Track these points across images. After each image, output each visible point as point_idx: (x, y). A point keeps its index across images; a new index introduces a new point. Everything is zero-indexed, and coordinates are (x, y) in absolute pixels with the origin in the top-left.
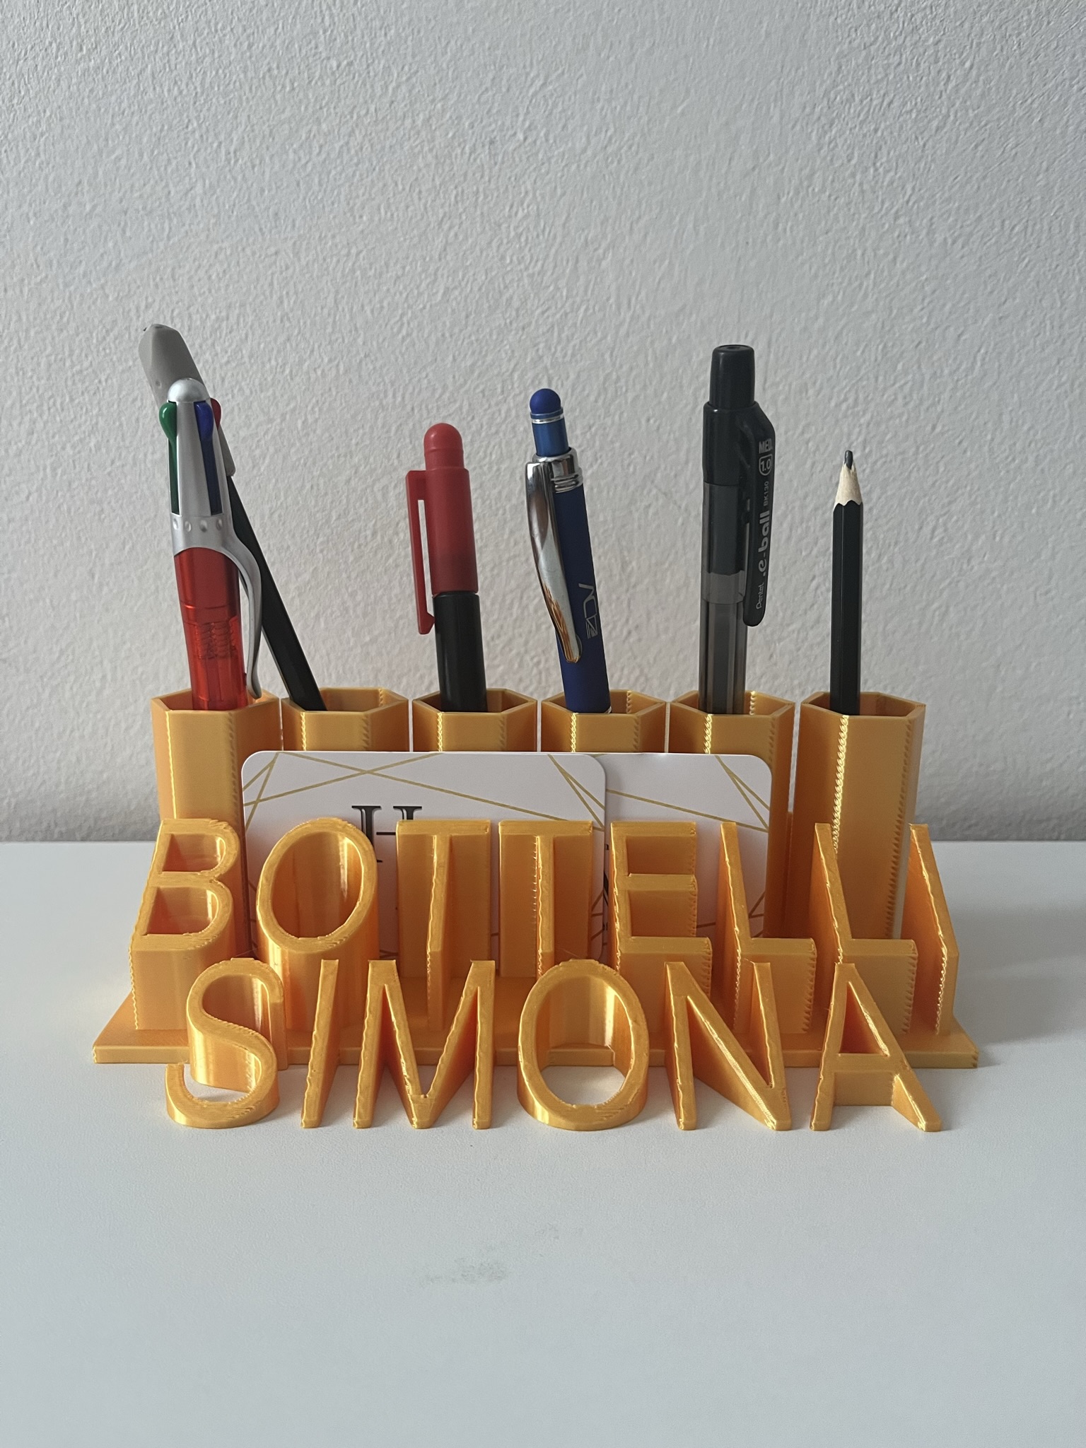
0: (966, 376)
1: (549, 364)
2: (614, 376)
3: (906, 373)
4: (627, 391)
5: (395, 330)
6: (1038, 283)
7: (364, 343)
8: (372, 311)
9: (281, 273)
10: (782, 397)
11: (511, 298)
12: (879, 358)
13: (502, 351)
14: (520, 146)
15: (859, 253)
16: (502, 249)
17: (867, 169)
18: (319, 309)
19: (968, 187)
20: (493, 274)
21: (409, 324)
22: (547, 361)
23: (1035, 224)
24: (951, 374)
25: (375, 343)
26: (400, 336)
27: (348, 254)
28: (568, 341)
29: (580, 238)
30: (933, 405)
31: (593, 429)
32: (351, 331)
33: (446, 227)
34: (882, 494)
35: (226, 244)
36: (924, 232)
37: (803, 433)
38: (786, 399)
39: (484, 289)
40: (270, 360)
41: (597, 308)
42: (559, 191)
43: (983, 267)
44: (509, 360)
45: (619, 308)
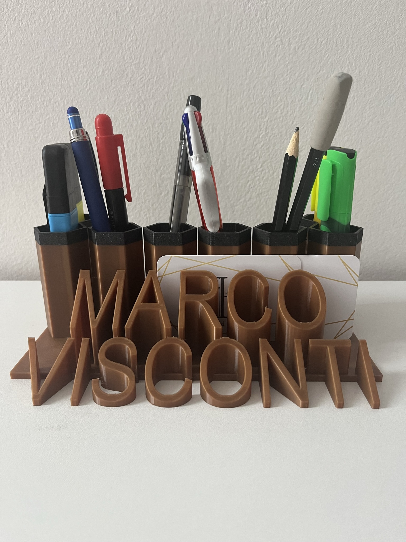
0: (305, 102)
1: (144, 100)
2: (169, 104)
3: (281, 100)
4: (174, 110)
5: (85, 87)
6: (332, 64)
7: (73, 92)
8: (75, 79)
9: (40, 65)
10: (233, 111)
11: (128, 73)
12: (271, 95)
13: (126, 95)
14: (128, 13)
15: (262, 53)
16: (123, 54)
17: (263, 19)
18: (55, 79)
19: (304, 25)
20: (121, 64)
21: (90, 84)
22: (143, 98)
23: (330, 41)
24: (299, 101)
25: (77, 92)
26: (87, 89)
27: (65, 57)
28: (151, 90)
29: (153, 49)
30: (292, 113)
31: (162, 125)
32: (68, 87)
33: (101, 45)
34: (273, 149)
35: (20, 55)
36: (287, 44)
37: (242, 125)
38: (235, 112)
39: (117, 70)
40: (38, 100)
41: (161, 77)
42: (144, 31)
43: (310, 58)
44: (129, 98)
45: (169, 77)
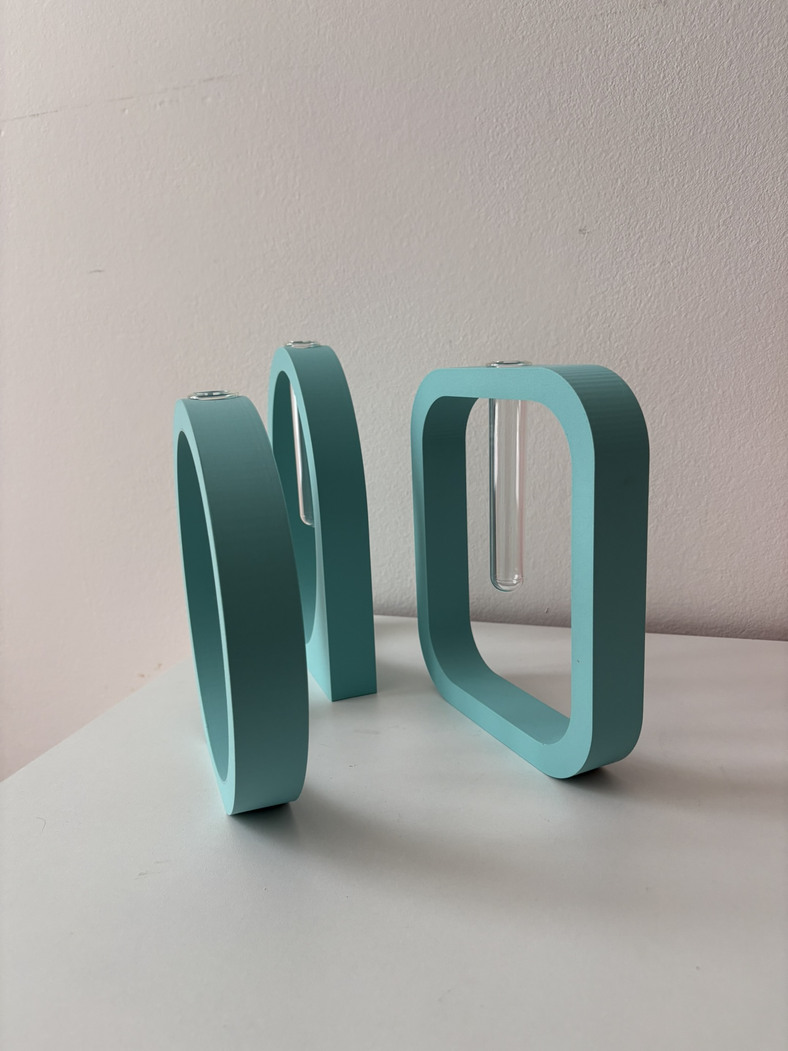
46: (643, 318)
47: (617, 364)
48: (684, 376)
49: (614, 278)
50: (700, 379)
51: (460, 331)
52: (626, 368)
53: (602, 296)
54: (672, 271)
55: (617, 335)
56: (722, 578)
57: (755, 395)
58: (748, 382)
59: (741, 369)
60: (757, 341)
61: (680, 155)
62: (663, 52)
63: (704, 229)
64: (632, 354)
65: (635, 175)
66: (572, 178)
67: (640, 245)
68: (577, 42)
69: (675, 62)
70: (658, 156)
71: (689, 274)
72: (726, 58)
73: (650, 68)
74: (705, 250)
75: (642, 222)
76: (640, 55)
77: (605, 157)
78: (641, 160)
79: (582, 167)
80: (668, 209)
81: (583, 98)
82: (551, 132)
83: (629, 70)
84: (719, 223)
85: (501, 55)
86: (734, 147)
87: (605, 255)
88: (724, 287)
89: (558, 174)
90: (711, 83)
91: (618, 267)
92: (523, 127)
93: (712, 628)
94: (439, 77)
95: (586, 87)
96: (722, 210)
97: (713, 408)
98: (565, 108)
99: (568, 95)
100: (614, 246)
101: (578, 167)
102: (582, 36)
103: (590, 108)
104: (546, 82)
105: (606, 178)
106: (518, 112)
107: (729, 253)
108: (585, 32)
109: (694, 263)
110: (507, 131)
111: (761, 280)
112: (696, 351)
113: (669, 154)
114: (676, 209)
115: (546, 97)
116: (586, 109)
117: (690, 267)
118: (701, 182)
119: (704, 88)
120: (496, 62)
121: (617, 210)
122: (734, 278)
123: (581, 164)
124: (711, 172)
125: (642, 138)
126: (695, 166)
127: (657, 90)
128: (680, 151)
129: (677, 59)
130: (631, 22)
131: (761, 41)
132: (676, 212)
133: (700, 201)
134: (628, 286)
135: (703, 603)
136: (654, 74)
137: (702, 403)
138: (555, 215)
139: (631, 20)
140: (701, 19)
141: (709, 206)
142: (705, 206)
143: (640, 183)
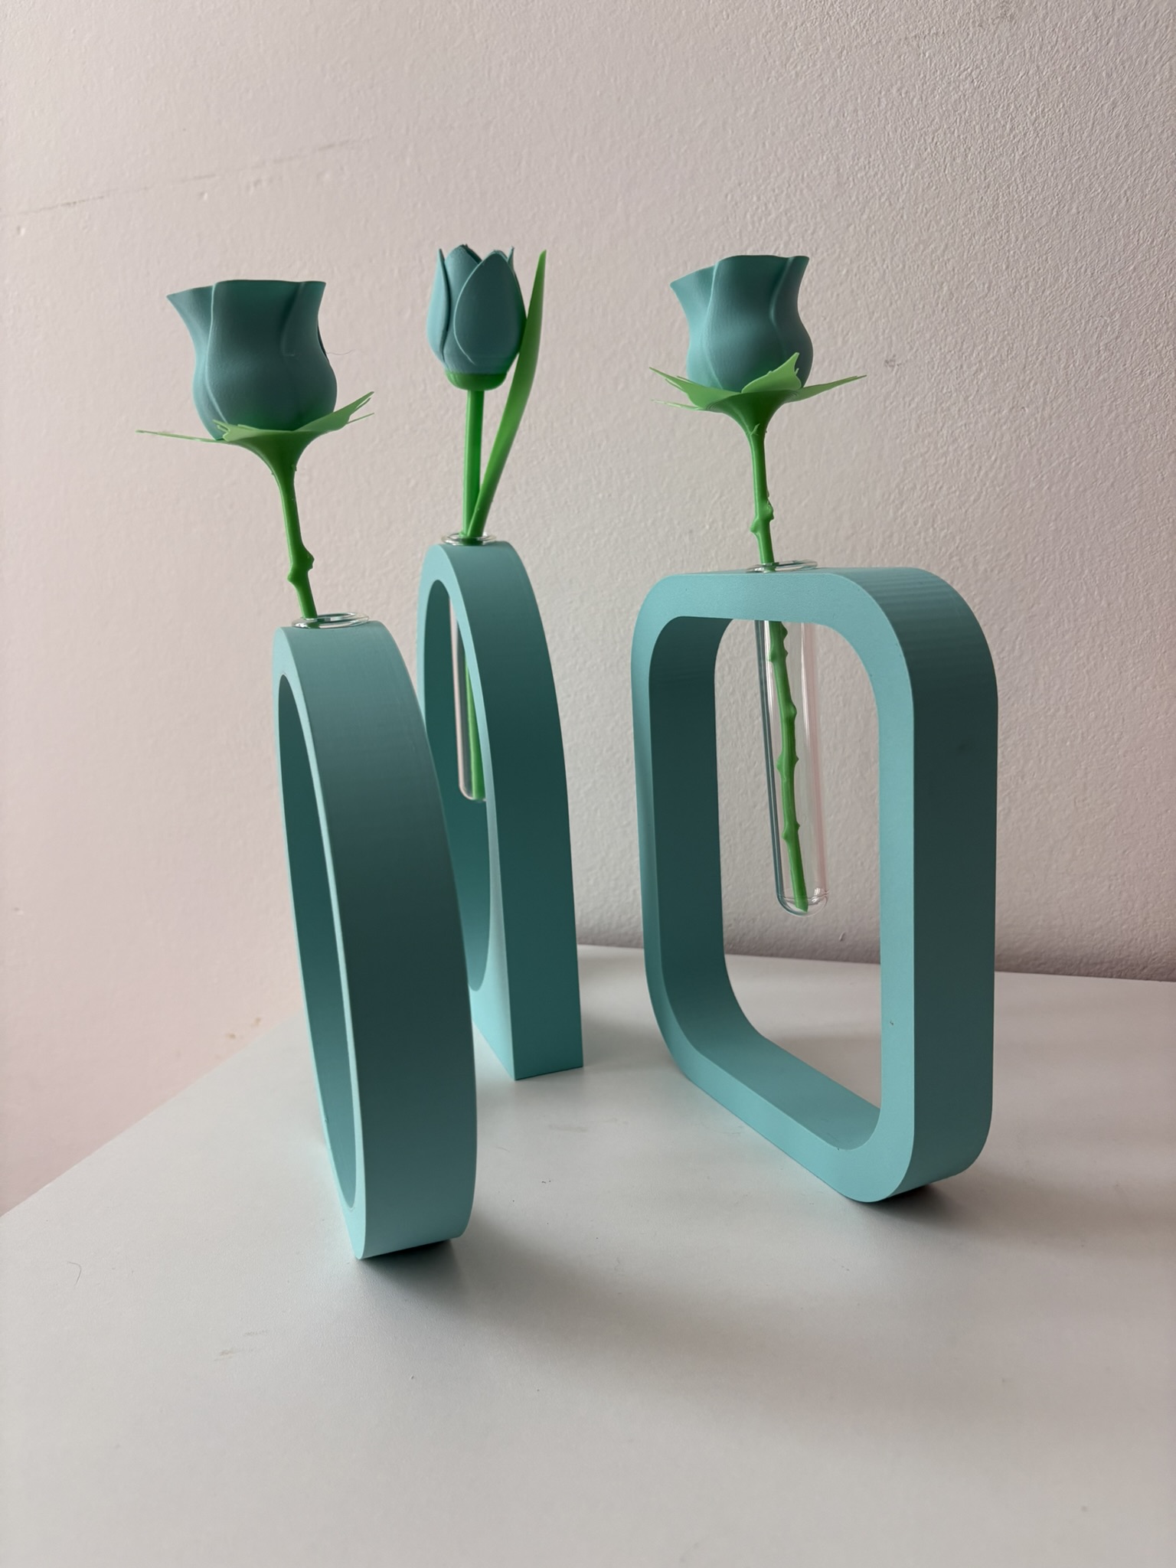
46: (984, 493)
47: (944, 563)
48: (1047, 580)
49: (938, 433)
50: (1072, 585)
51: (705, 516)
52: (958, 568)
53: (921, 459)
54: (1028, 420)
55: (944, 518)
56: (1110, 887)
57: (1157, 607)
58: (1147, 587)
59: (1137, 567)
60: (1160, 525)
61: (1037, 246)
62: (1010, 91)
63: (1076, 357)
64: (968, 548)
65: (970, 277)
66: (872, 284)
67: (977, 383)
68: (878, 79)
69: (1029, 107)
70: (1004, 248)
71: (1053, 424)
72: (1106, 99)
73: (991, 116)
74: (1078, 389)
75: (980, 348)
76: (975, 96)
77: (923, 251)
78: (979, 254)
79: (888, 267)
80: (1020, 327)
81: (889, 162)
82: (840, 215)
83: (958, 120)
84: (1099, 348)
85: (763, 101)
86: (1121, 233)
87: (925, 397)
88: (1109, 444)
89: (852, 278)
90: (1084, 138)
91: (945, 415)
92: (798, 208)
93: (1096, 964)
94: (671, 136)
95: (893, 146)
96: (1103, 327)
97: (1093, 628)
98: (862, 178)
99: (866, 158)
100: (938, 385)
101: (882, 266)
102: (886, 70)
103: (899, 178)
104: (833, 141)
105: (925, 283)
106: (789, 185)
107: (1116, 393)
108: (890, 64)
109: (1061, 409)
110: (773, 215)
111: (1164, 433)
112: (1065, 542)
113: (1022, 244)
114: (1033, 327)
115: (833, 162)
116: (894, 179)
117: (1055, 415)
118: (1071, 286)
119: (1074, 144)
120: (755, 112)
121: (943, 331)
122: (1124, 430)
123: (886, 262)
124: (1086, 271)
125: (980, 221)
126: (1061, 261)
127: (1001, 148)
128: (1038, 240)
129: (1032, 101)
130: (960, 47)
131: (1160, 71)
132: (1033, 332)
133: (1069, 315)
134: (961, 445)
135: (1082, 925)
136: (997, 124)
137: (1076, 620)
138: (849, 339)
139: (960, 44)
140: (1066, 40)
141: (1083, 321)
142: (1077, 322)
143: (976, 289)
